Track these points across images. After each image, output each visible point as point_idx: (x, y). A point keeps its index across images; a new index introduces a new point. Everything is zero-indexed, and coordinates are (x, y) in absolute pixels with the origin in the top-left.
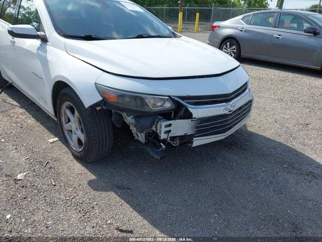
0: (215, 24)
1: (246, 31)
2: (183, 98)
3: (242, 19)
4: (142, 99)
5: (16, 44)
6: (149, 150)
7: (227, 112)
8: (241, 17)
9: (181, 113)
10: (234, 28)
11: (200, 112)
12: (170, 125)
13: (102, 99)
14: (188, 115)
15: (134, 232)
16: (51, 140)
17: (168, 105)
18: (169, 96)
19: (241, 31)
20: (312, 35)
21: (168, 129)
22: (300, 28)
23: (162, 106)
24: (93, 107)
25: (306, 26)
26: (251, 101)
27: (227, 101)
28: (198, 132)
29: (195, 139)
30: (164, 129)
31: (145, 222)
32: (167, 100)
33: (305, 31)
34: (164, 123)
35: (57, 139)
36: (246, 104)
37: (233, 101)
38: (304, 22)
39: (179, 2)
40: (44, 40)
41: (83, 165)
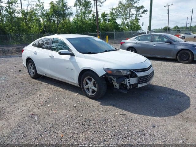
0: (123, 41)
1: (138, 44)
2: (134, 70)
3: (136, 38)
4: (120, 71)
5: (54, 58)
6: (121, 90)
7: (147, 74)
8: (135, 37)
9: (134, 75)
10: (132, 43)
11: (139, 75)
12: (129, 80)
13: (106, 73)
14: (136, 76)
15: (127, 115)
16: (76, 94)
17: (129, 73)
18: (129, 70)
19: (136, 44)
20: (169, 44)
21: (129, 81)
22: (163, 41)
23: (126, 73)
24: (102, 76)
25: (165, 40)
26: (153, 71)
27: (147, 71)
28: (139, 82)
29: (138, 84)
30: (128, 82)
31: (129, 112)
32: (128, 71)
33: (166, 42)
34: (128, 79)
35: (78, 94)
36: (152, 72)
37: (149, 71)
38: (164, 38)
39: (97, 31)
40: (72, 55)
41: (95, 100)
